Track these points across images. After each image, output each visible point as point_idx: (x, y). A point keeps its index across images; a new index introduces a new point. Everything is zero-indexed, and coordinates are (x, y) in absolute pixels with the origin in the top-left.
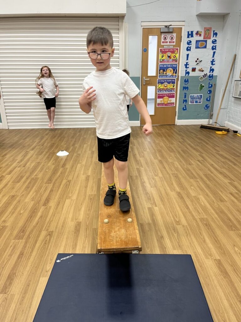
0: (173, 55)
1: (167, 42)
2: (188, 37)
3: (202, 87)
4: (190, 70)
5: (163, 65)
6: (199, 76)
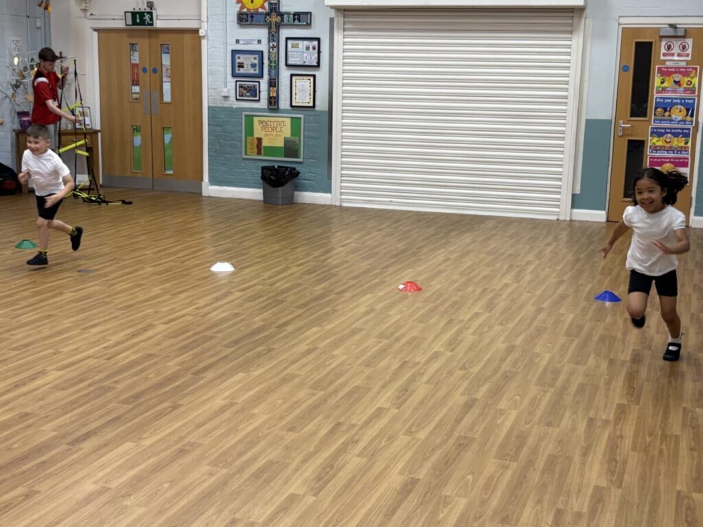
0: (686, 79)
1: (673, 55)
5: (664, 98)
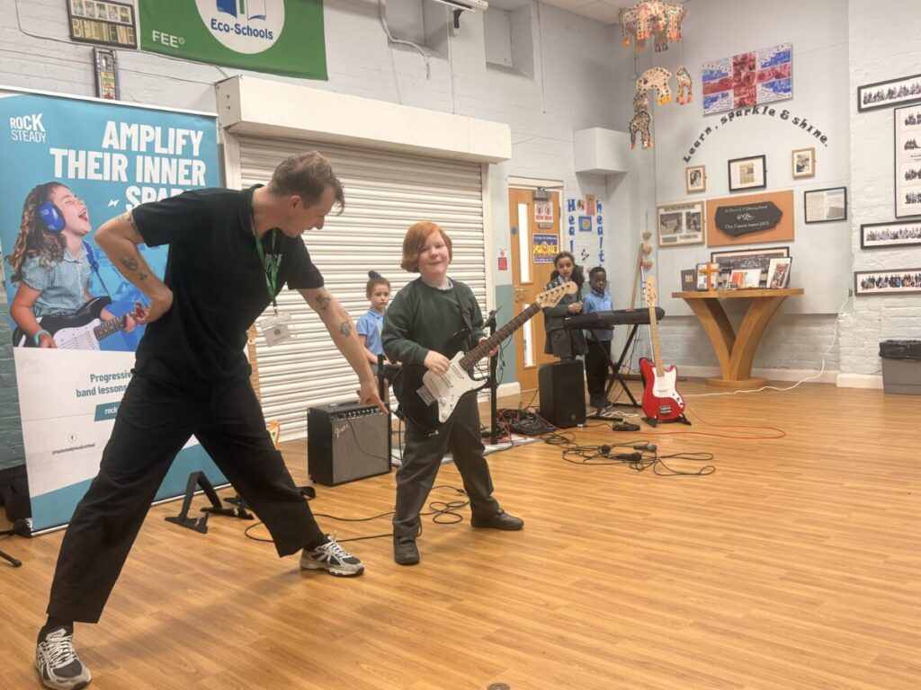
1: (542, 218)
2: (569, 210)
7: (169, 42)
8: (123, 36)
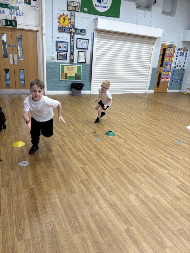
0: (171, 58)
1: (169, 52)
2: (178, 51)
3: (179, 74)
4: (176, 66)
5: (167, 63)
6: (179, 69)
7: (86, 10)
8: (77, 9)
